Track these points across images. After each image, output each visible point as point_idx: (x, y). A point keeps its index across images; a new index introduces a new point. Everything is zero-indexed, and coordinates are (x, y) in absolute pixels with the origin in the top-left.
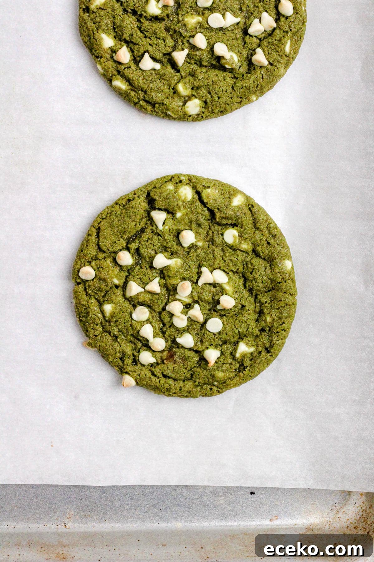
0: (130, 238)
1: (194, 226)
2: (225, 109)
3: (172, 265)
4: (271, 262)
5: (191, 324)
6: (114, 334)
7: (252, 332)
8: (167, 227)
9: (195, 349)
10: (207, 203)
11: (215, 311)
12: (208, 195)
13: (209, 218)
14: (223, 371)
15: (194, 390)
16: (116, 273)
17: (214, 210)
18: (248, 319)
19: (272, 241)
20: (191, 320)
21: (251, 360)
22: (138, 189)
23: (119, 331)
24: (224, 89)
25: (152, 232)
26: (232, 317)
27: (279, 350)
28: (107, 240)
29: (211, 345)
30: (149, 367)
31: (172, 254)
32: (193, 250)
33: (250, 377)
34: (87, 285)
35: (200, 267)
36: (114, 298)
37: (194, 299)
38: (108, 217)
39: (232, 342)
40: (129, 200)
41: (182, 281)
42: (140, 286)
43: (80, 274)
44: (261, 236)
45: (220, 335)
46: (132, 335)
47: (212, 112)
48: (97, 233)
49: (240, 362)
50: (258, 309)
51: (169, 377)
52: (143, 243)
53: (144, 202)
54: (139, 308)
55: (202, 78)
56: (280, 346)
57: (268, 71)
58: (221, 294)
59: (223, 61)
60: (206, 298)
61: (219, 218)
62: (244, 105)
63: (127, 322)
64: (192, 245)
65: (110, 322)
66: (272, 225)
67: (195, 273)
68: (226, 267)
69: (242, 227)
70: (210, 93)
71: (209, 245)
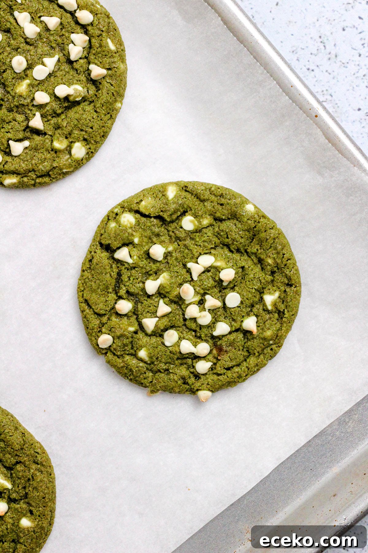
0: (115, 288)
1: (154, 239)
2: (104, 132)
3: (163, 283)
4: (235, 217)
5: (215, 314)
6: (163, 369)
7: (266, 281)
8: (135, 257)
9: (234, 329)
10: (150, 213)
11: (225, 289)
12: (146, 207)
13: (161, 223)
14: (269, 329)
15: (259, 361)
16: (126, 323)
17: (159, 215)
18: (254, 274)
19: (223, 201)
20: (213, 311)
21: (283, 303)
22: (90, 246)
23: (166, 363)
24: (90, 118)
25: (128, 270)
26: (241, 283)
27: (299, 277)
28: (98, 304)
29: (243, 316)
30: (211, 372)
31: (156, 274)
32: (169, 258)
33: (294, 316)
34: (112, 350)
35: (185, 266)
36: (140, 343)
37: (201, 294)
38: (85, 287)
39: (257, 301)
40: (90, 261)
41: (181, 287)
42: (152, 318)
43: (100, 346)
44: (212, 203)
45: (243, 304)
46: (178, 359)
47: (96, 142)
48: (87, 305)
49: (276, 311)
50: (256, 261)
51: (232, 367)
52: (128, 284)
53: (102, 253)
54: (166, 334)
55: (67, 124)
56: (296, 274)
57: (112, 76)
58: (218, 273)
59: (71, 99)
60: (209, 285)
61: (168, 218)
62: (116, 117)
63: (166, 352)
64: (165, 255)
65: (153, 363)
66: (213, 189)
67: (185, 273)
68: (205, 249)
69: (191, 210)
70: (82, 130)
71: (178, 244)
